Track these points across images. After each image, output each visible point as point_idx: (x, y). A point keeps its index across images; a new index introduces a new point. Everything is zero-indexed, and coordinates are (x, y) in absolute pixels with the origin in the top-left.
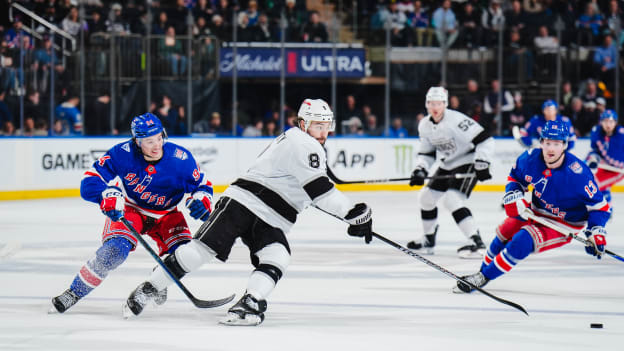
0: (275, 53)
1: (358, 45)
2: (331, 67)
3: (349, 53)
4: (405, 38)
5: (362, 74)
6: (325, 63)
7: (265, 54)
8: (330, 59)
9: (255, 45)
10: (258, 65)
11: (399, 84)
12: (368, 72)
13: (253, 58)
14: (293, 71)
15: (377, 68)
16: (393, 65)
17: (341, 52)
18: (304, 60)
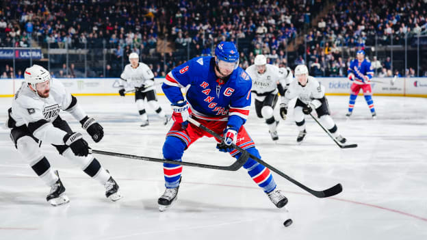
0: (11, 51)
1: (39, 48)
2: (30, 55)
3: (37, 51)
4: (54, 46)
5: (41, 58)
6: (28, 54)
7: (8, 51)
8: (30, 53)
9: (5, 48)
10: (6, 55)
11: (53, 61)
12: (43, 57)
13: (4, 53)
14: (17, 56)
15: (46, 56)
16: (51, 55)
17: (33, 50)
18: (21, 53)
